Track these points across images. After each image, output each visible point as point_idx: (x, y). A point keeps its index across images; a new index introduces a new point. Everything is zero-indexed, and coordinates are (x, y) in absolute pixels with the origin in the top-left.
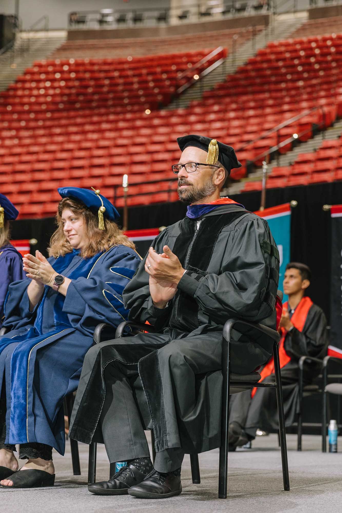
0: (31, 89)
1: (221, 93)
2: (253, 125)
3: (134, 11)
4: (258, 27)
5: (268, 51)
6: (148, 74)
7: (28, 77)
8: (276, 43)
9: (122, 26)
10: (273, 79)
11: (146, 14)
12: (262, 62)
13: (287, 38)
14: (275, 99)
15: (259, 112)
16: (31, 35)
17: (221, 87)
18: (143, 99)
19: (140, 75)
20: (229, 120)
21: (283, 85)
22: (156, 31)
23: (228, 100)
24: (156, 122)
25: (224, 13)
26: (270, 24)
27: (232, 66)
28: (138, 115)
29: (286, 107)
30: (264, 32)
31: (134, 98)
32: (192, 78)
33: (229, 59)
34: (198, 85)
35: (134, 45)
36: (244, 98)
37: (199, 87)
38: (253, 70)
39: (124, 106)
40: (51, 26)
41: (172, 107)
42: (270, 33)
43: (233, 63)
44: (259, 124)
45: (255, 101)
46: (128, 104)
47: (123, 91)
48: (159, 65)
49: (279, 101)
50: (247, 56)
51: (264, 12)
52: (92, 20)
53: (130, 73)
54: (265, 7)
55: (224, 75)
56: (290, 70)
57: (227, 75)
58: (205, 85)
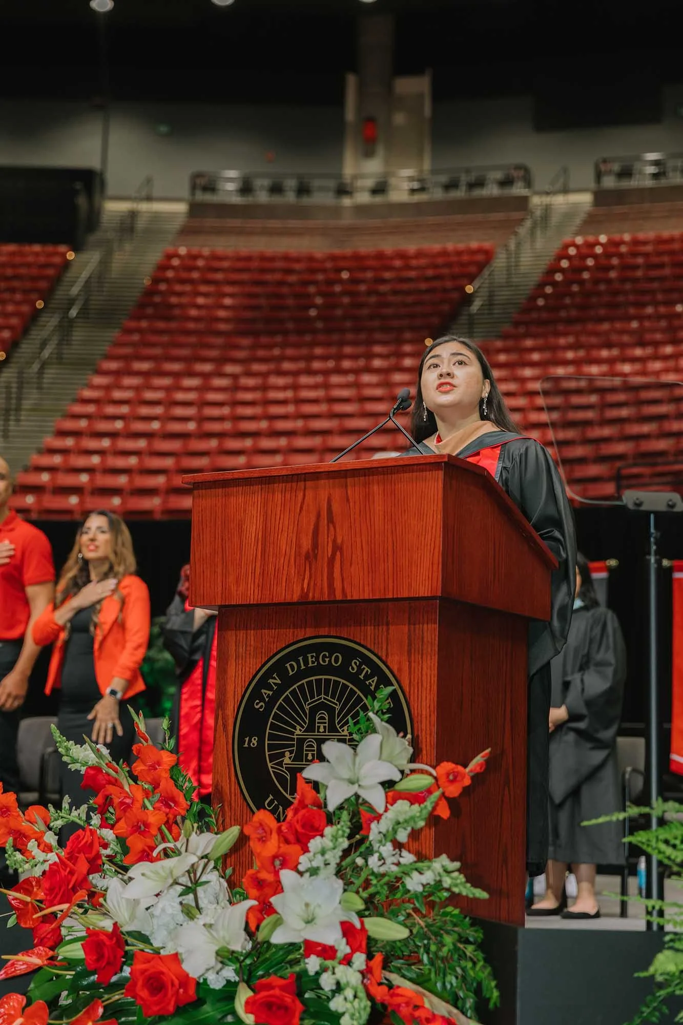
3: (300, 177)
9: (277, 199)
11: (316, 183)
40: (155, 194)
51: (518, 190)
54: (521, 184)
58: (496, 302)
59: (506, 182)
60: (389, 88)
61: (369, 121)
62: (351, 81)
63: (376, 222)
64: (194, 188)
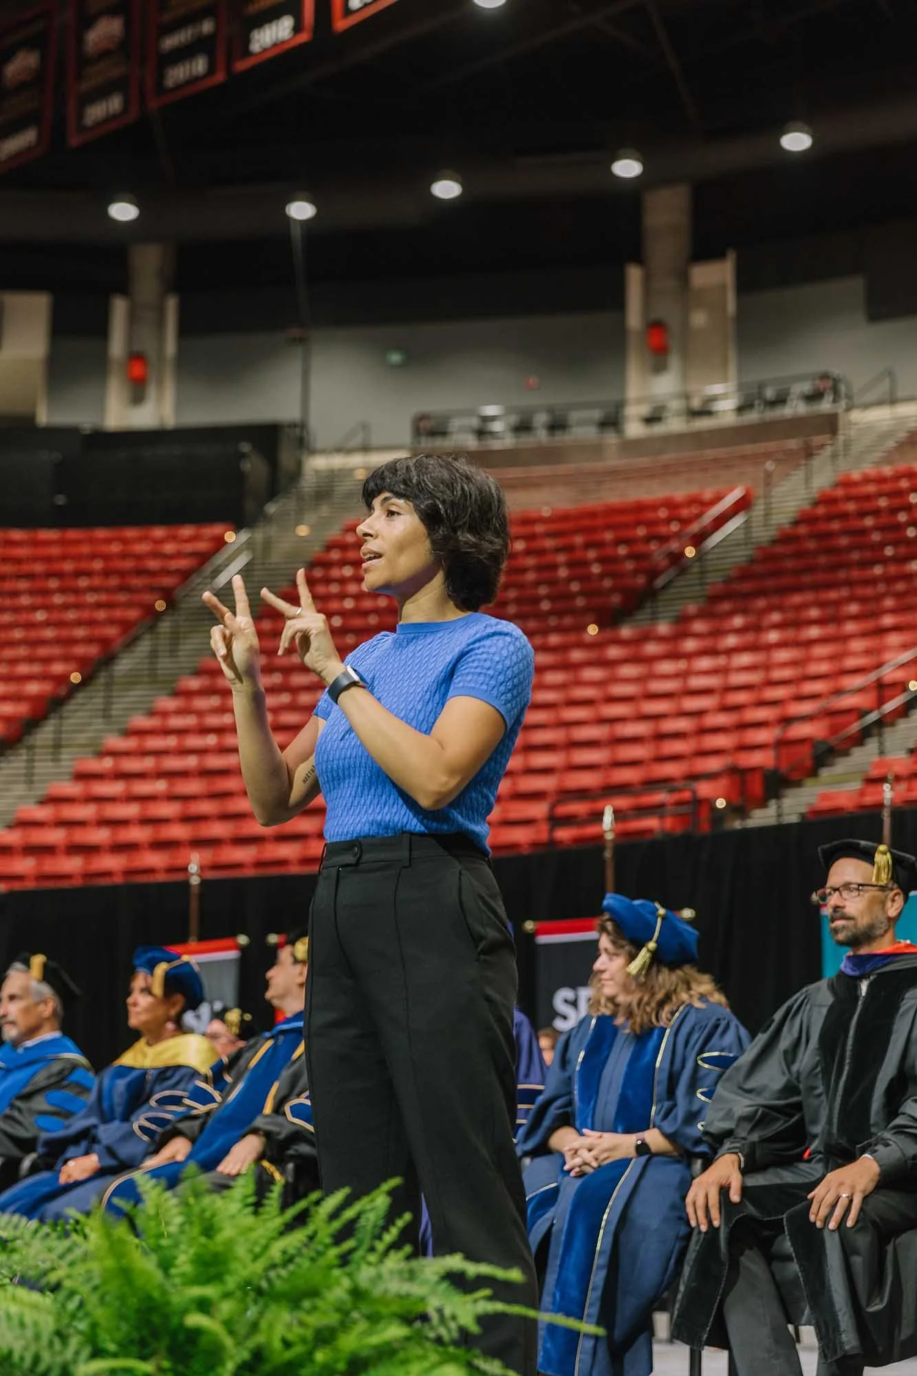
0: (343, 581)
1: (747, 586)
2: (821, 659)
3: (550, 410)
4: (817, 440)
5: (840, 492)
6: (588, 546)
7: (335, 555)
8: (856, 475)
9: (527, 441)
10: (856, 556)
11: (574, 416)
12: (829, 518)
13: (878, 463)
14: (863, 600)
15: (831, 630)
16: (338, 461)
17: (745, 574)
18: (580, 602)
19: (569, 549)
20: (769, 647)
21: (878, 570)
22: (597, 450)
23: (761, 603)
24: (614, 652)
25: (740, 409)
26: (841, 432)
27: (765, 526)
28: (572, 638)
29: (888, 620)
30: (828, 450)
31: (561, 597)
32: (682, 554)
33: (758, 510)
34: (696, 570)
35: (552, 481)
36: (797, 599)
37: (697, 573)
38: (811, 536)
39: (542, 616)
40: (375, 440)
41: (643, 615)
42: (842, 453)
43: (766, 520)
44: (831, 658)
45: (821, 604)
46: (550, 613)
47: (537, 584)
48: (608, 527)
49: (871, 606)
50: (793, 504)
51: (826, 406)
52: (463, 429)
53: (549, 543)
54: (828, 398)
55: (749, 546)
56: (890, 536)
57: (753, 546)
58: (710, 568)
59: (814, 397)
60: (684, 278)
61: (656, 326)
62: (634, 274)
63: (643, 461)
64: (418, 432)
